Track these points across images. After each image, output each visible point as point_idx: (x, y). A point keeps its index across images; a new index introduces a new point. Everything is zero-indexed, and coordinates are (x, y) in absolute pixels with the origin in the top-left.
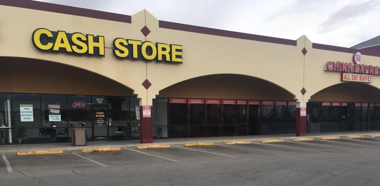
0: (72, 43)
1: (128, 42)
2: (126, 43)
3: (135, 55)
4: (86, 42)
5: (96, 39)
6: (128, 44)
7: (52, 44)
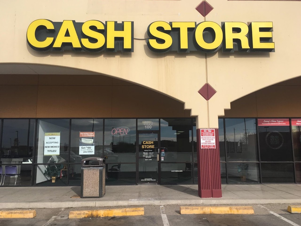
0: (81, 35)
1: (171, 26)
2: (167, 28)
3: (184, 45)
4: (104, 32)
5: (119, 27)
6: (172, 28)
7: (52, 39)
